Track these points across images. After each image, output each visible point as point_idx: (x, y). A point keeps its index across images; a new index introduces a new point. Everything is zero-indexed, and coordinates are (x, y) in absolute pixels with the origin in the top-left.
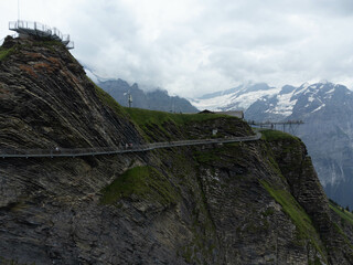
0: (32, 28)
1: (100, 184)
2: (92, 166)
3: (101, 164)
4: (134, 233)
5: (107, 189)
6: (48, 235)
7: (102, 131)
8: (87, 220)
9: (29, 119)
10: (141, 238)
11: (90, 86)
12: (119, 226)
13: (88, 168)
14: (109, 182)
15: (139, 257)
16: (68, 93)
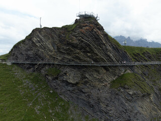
0: (84, 14)
1: (110, 79)
2: (107, 71)
3: (110, 70)
4: (127, 104)
5: (114, 81)
6: (89, 98)
7: (111, 55)
8: (105, 94)
9: (82, 50)
10: (130, 107)
11: (106, 35)
12: (119, 99)
13: (105, 71)
14: (114, 79)
15: (129, 117)
16: (97, 39)
